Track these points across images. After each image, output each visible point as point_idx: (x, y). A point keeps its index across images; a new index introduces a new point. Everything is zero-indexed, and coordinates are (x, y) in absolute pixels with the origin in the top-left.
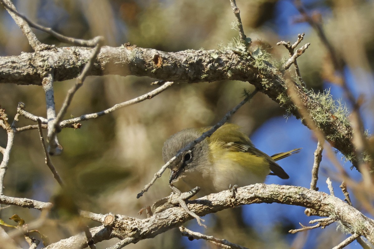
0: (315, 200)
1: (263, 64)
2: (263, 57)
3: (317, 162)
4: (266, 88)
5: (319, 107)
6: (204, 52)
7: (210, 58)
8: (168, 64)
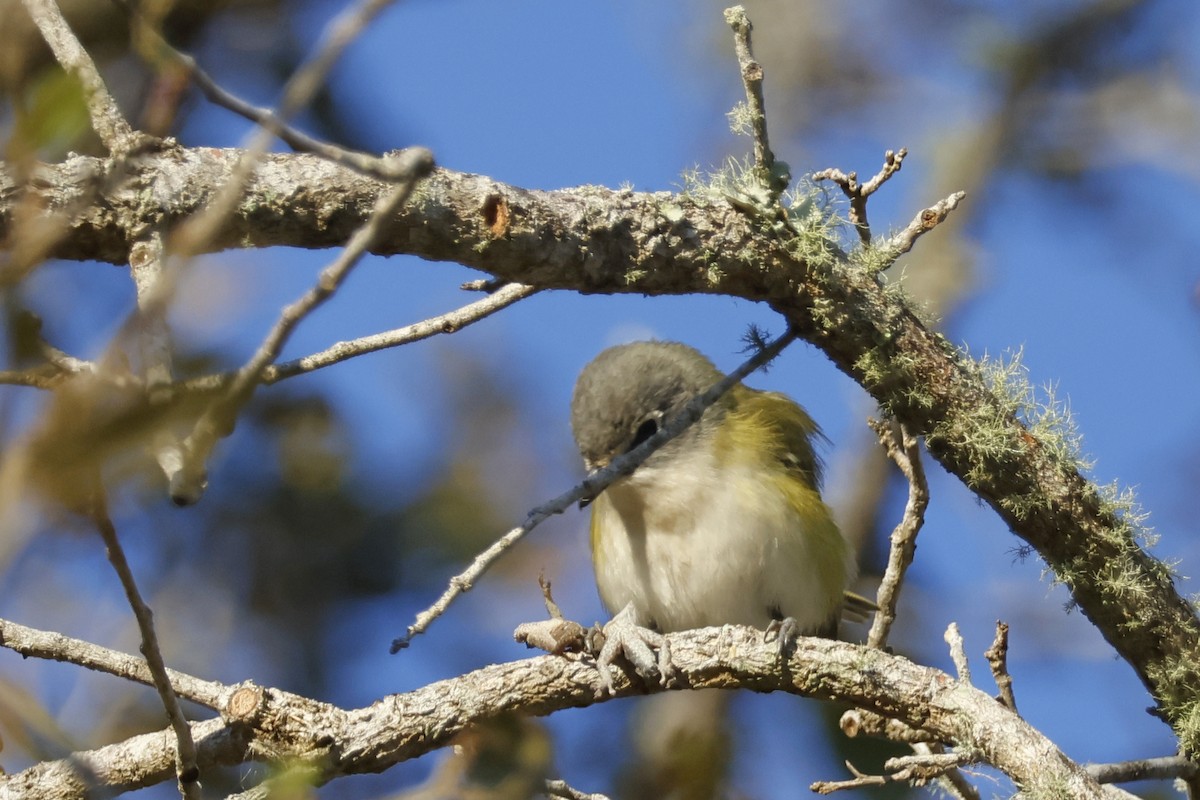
0: (912, 692)
1: (823, 250)
2: (823, 231)
3: (899, 564)
4: (825, 329)
5: (987, 403)
6: (639, 197)
7: (656, 217)
8: (526, 227)
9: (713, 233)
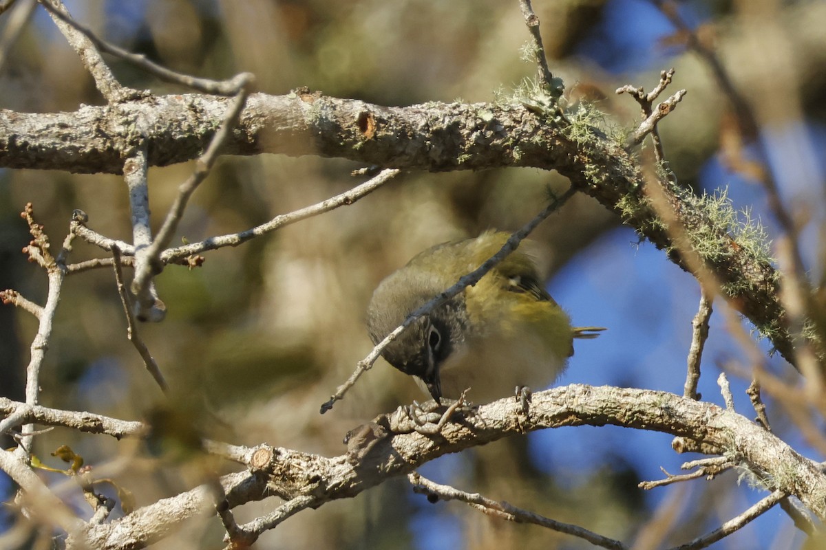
0: (695, 419)
1: (587, 132)
2: (587, 119)
3: (698, 339)
4: (594, 184)
5: (705, 224)
6: (464, 107)
7: (476, 119)
8: (387, 131)
9: (514, 127)
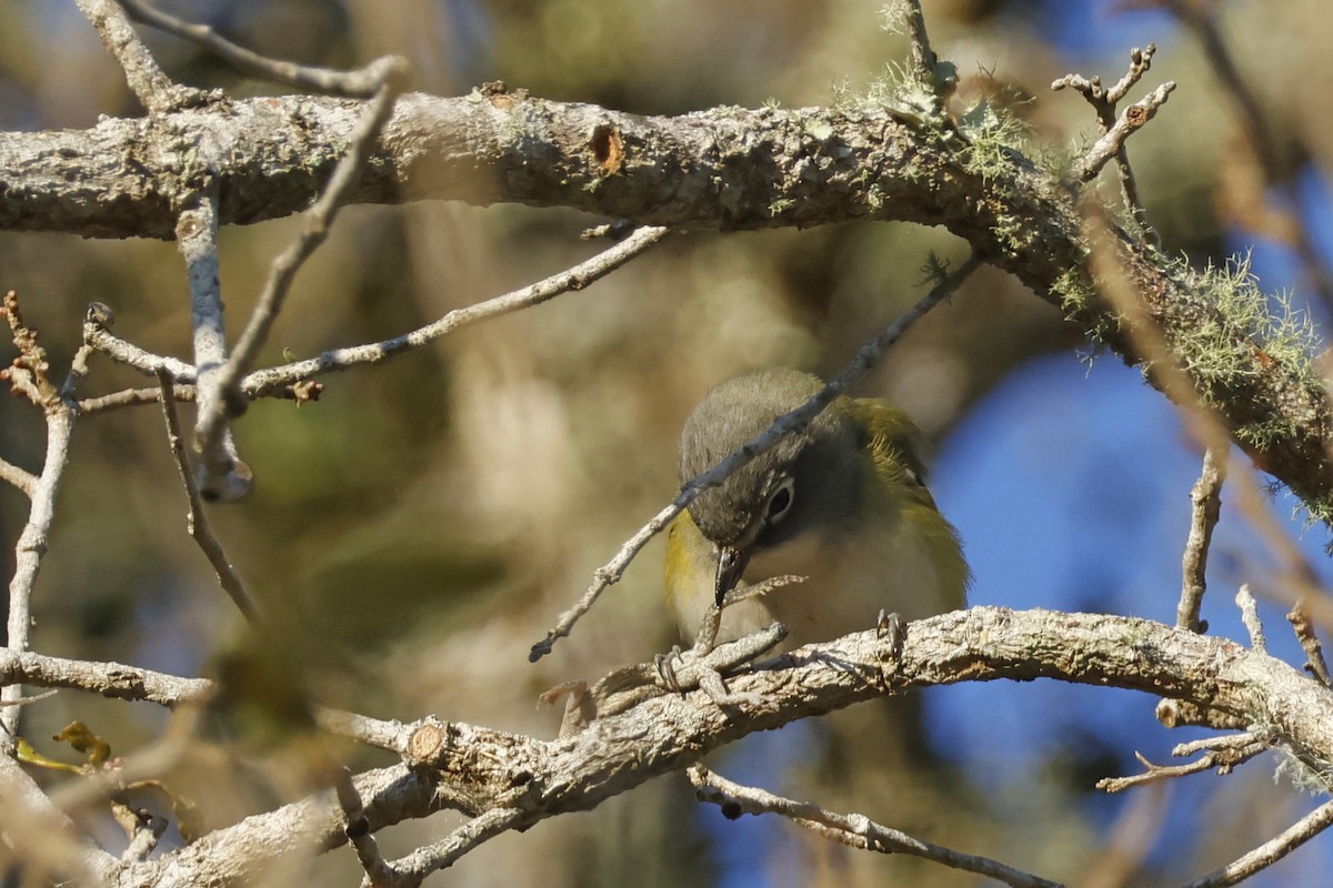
0: (1195, 666)
1: (1000, 159)
2: (1000, 135)
3: (1202, 524)
4: (1013, 250)
5: (1210, 320)
6: (780, 115)
7: (801, 137)
8: (645, 160)
9: (870, 150)
